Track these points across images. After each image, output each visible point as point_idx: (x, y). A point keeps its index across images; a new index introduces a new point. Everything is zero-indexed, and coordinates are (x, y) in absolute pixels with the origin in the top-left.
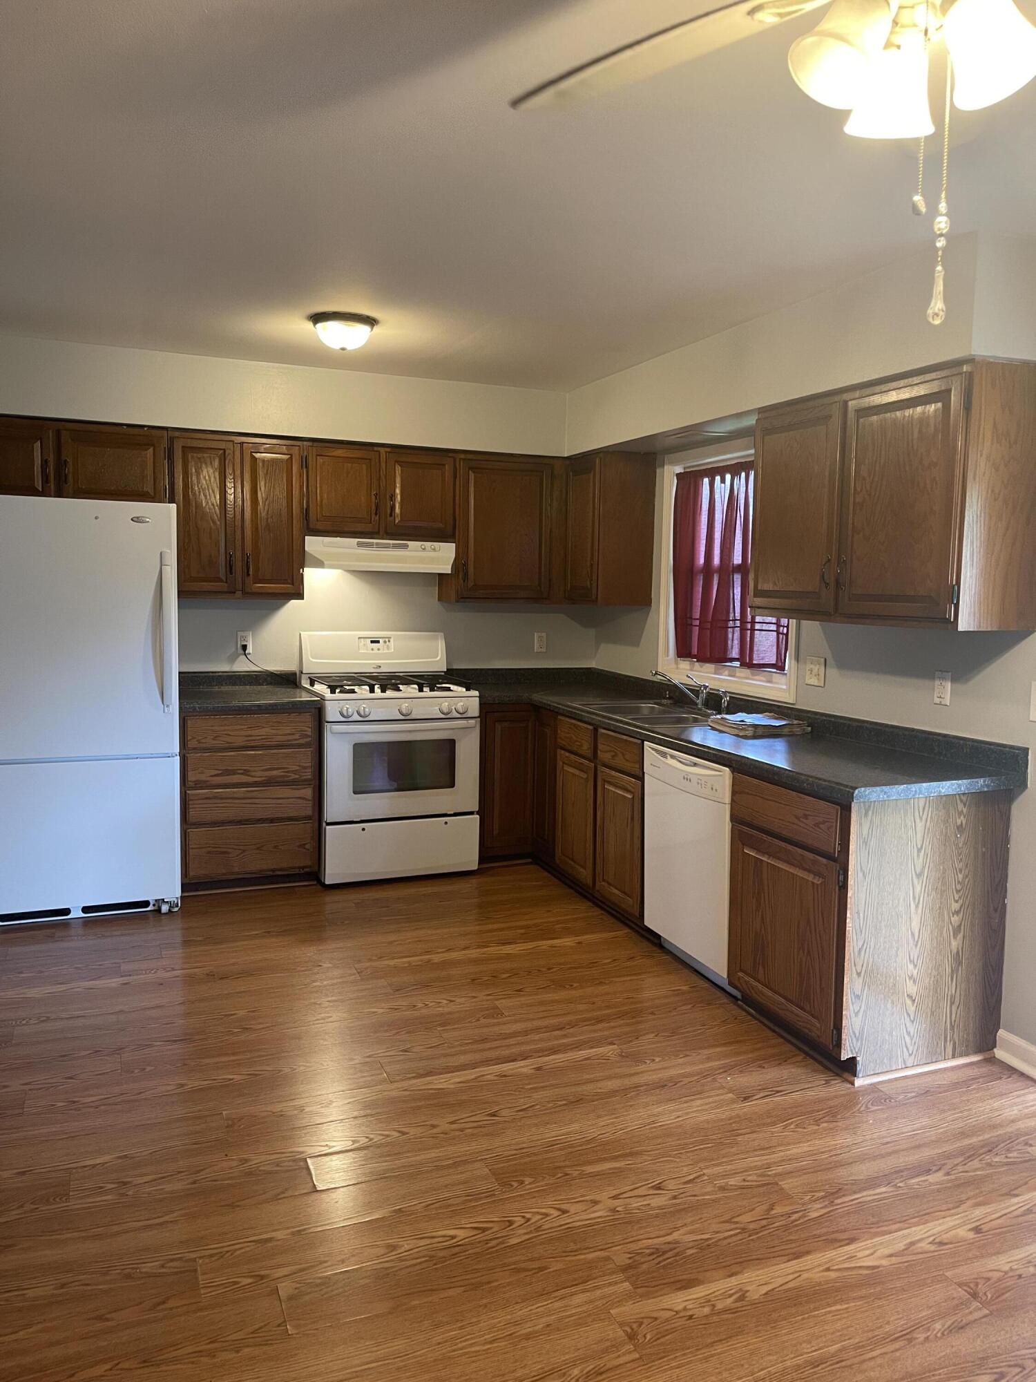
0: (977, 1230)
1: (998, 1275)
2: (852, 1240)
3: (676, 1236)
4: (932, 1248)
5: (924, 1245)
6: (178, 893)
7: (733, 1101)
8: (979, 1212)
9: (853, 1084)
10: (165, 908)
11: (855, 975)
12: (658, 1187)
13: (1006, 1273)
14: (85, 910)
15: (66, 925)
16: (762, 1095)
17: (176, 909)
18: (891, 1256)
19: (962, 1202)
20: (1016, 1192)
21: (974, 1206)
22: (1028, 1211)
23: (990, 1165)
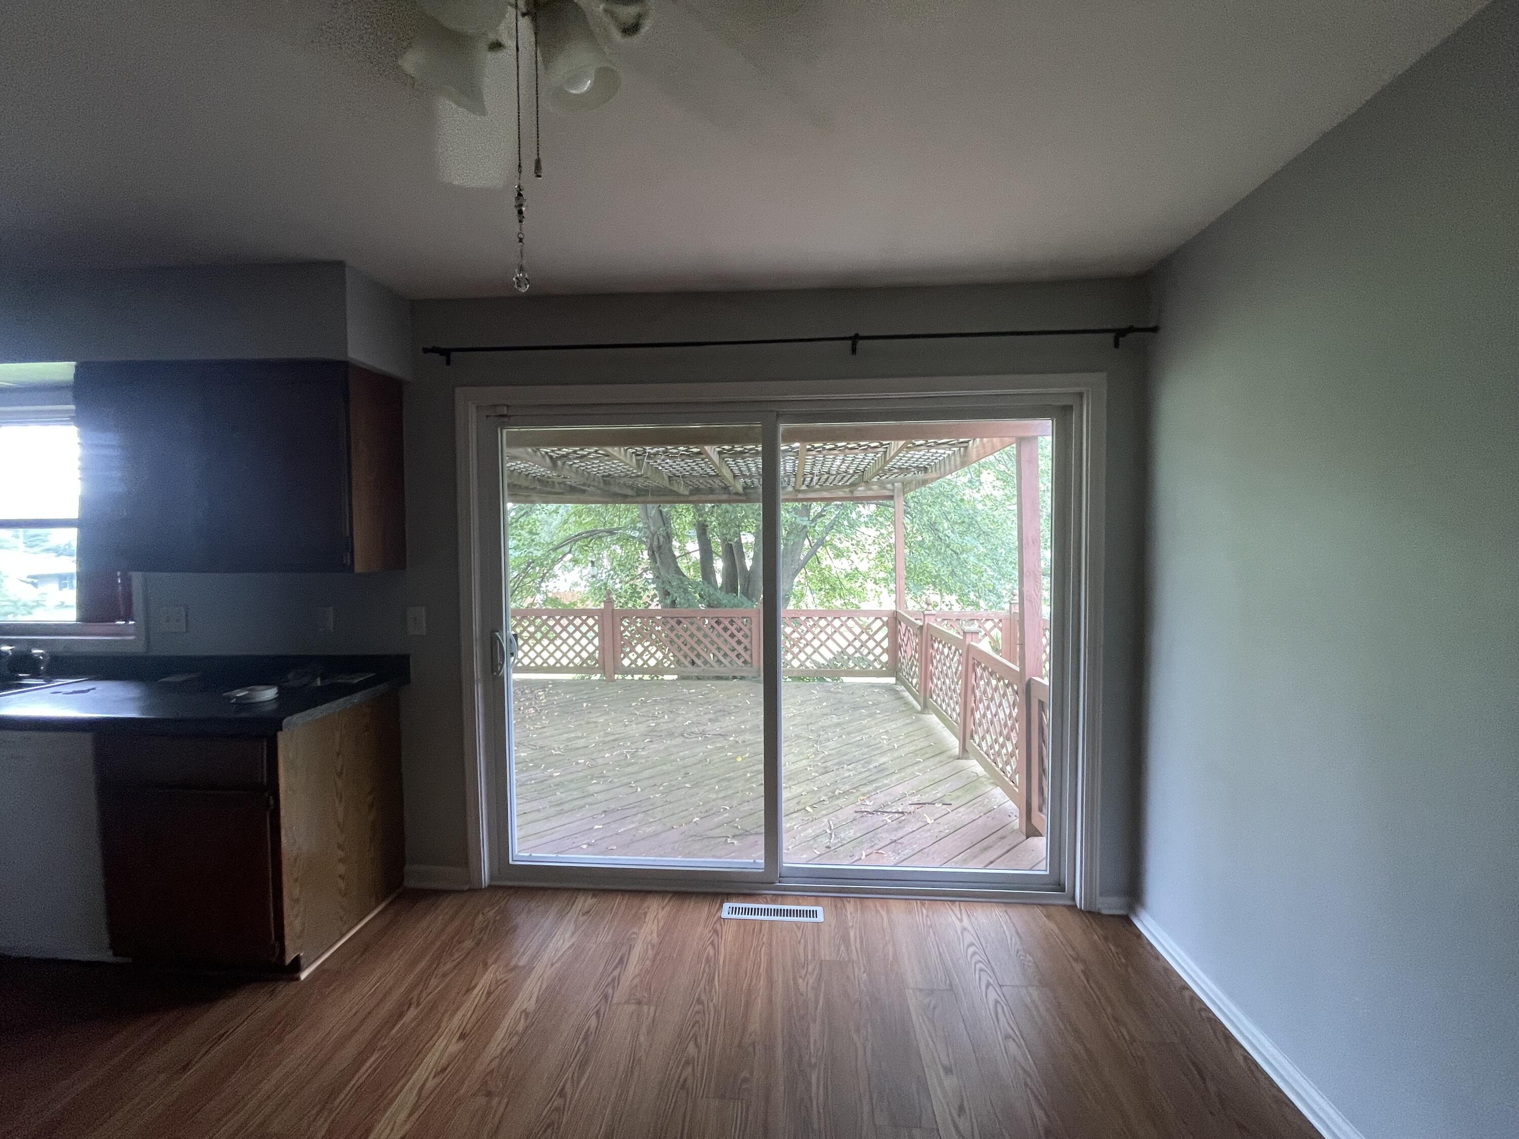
1: (497, 1062)
4: (439, 1079)
5: (431, 1084)
9: (299, 979)
11: (292, 883)
13: (501, 1055)
18: (409, 1116)
19: (440, 1022)
20: (473, 984)
21: (450, 1019)
22: (489, 994)
23: (444, 975)
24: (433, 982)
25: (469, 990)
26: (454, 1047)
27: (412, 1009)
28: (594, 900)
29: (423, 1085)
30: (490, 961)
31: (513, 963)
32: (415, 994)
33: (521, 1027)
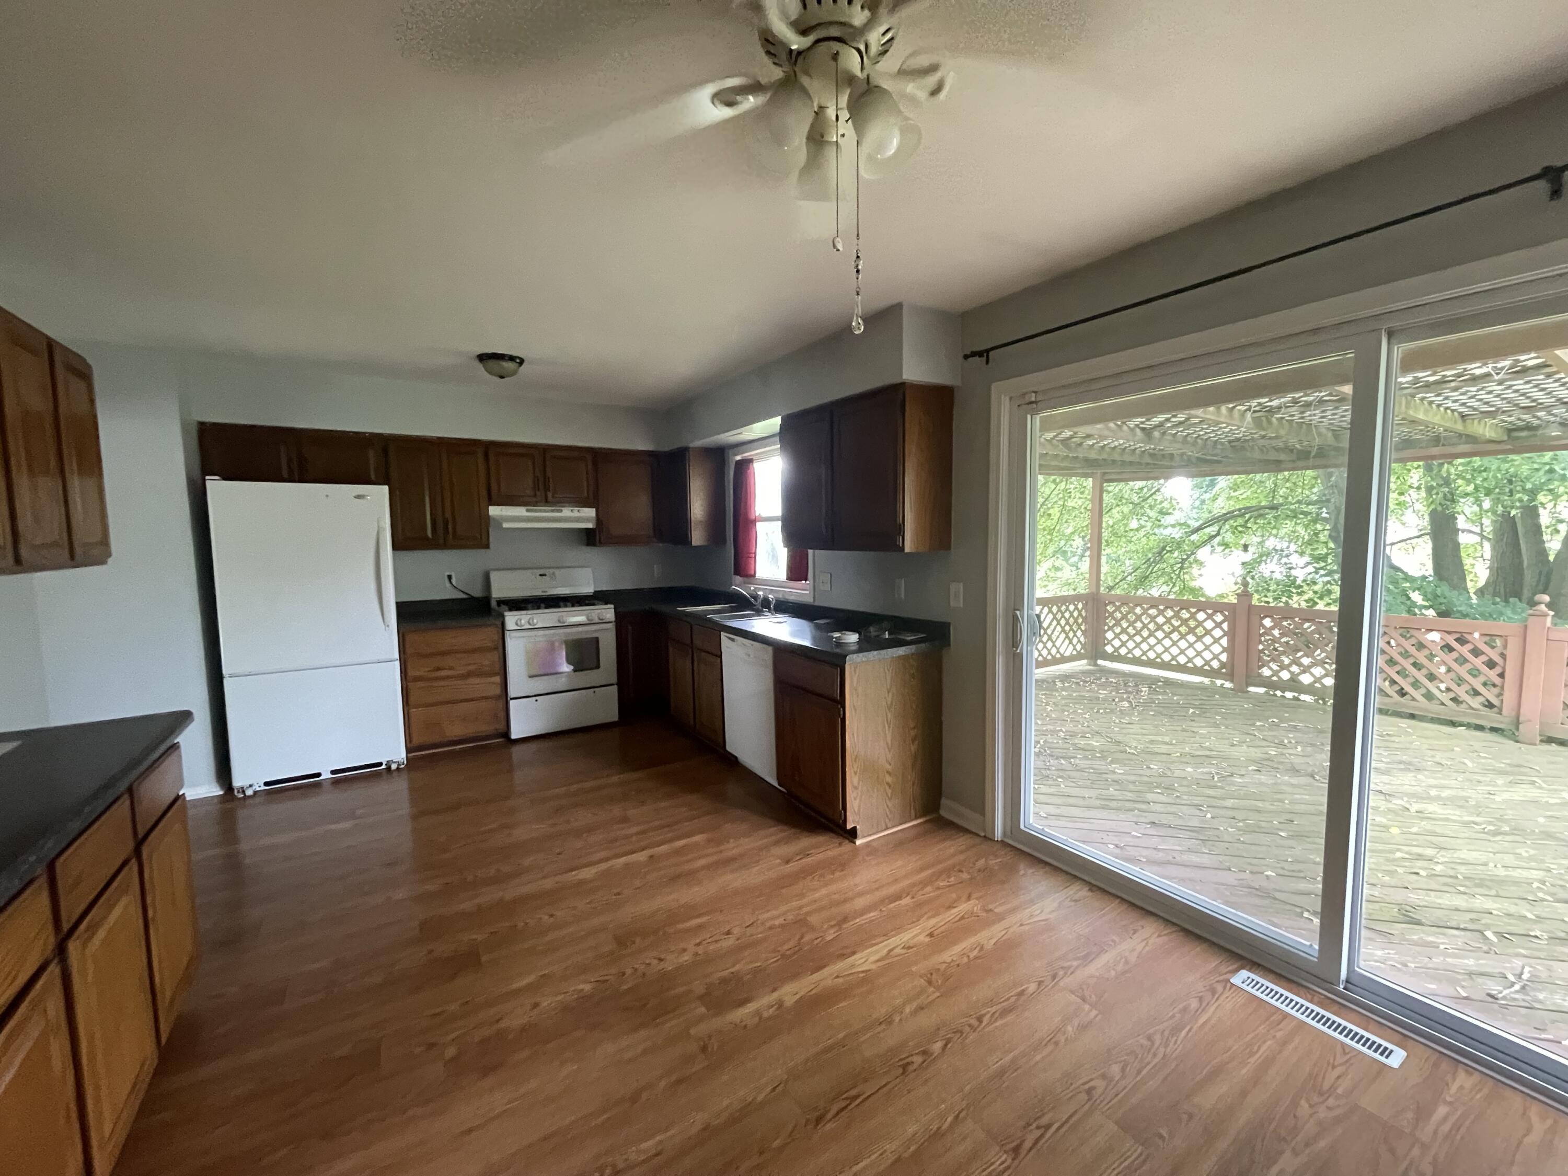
0: (931, 935)
1: (944, 966)
2: (854, 953)
3: (737, 967)
4: (904, 951)
5: (898, 951)
6: (404, 755)
7: (780, 865)
8: (933, 921)
9: (855, 843)
10: (394, 767)
11: (853, 774)
12: (728, 933)
13: (950, 963)
14: (333, 772)
15: (318, 785)
16: (798, 858)
17: (402, 766)
18: (878, 961)
19: (921, 917)
20: (954, 905)
21: (929, 918)
22: (962, 918)
23: (938, 888)
24: (929, 889)
25: (950, 907)
26: (923, 938)
27: (908, 897)
28: (1090, 894)
29: (894, 948)
30: (974, 896)
31: (990, 907)
32: (915, 889)
33: (973, 955)
